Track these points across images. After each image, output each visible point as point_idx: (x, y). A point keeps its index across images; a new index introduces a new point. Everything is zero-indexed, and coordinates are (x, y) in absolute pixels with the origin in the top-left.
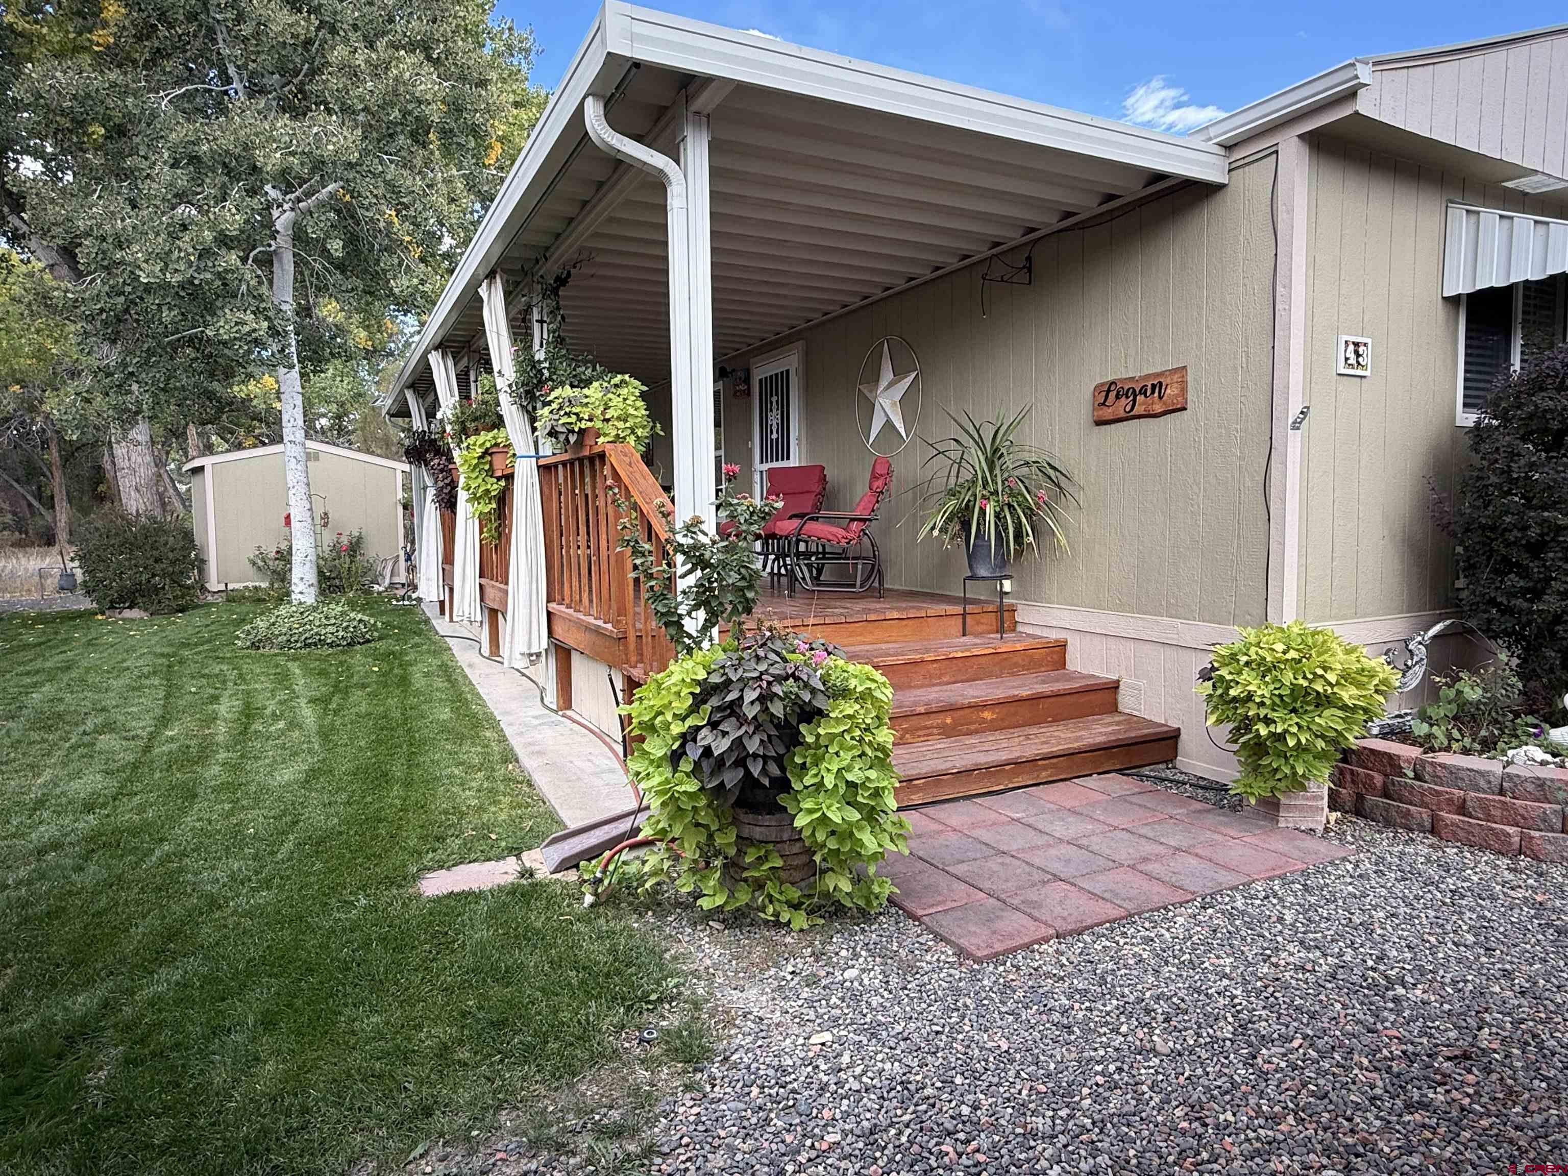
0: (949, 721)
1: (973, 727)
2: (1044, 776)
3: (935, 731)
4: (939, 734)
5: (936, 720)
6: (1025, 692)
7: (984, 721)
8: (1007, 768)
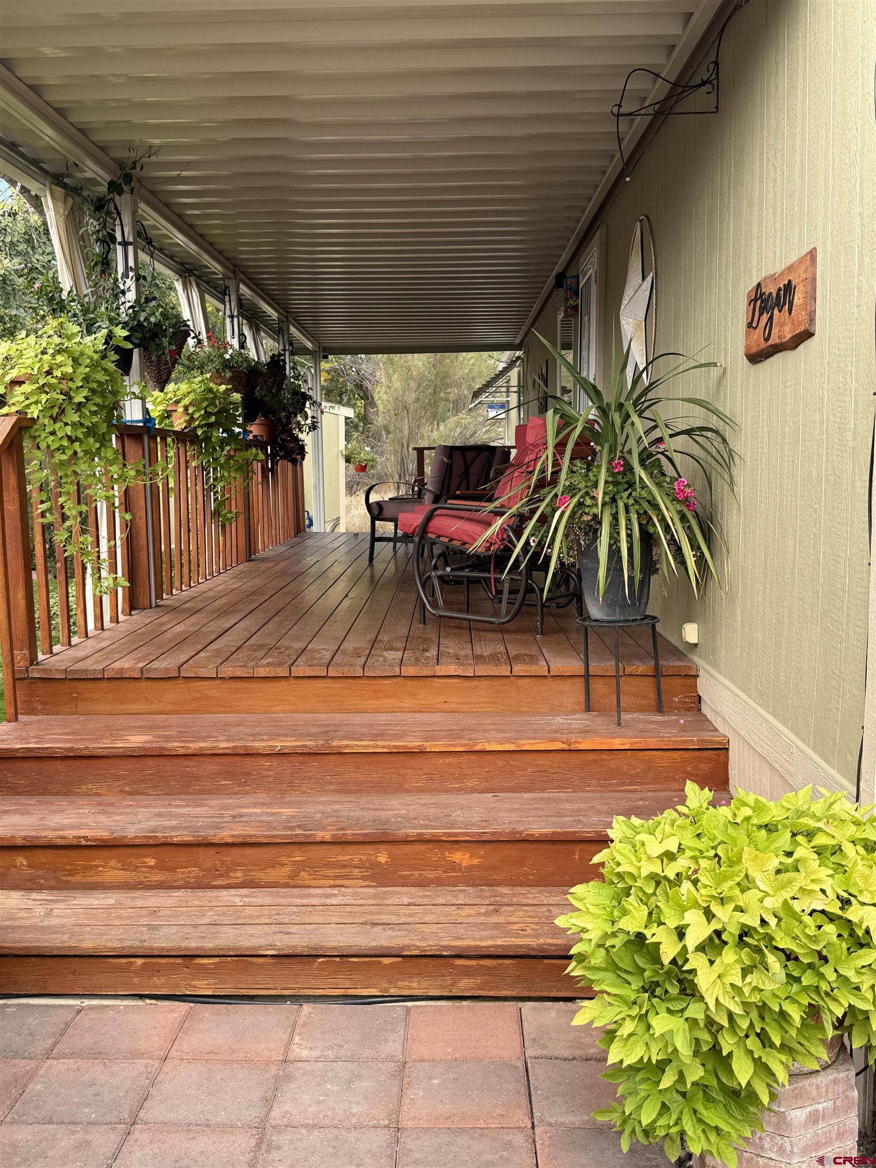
0: (383, 858)
1: (430, 875)
2: (465, 985)
3: (356, 872)
4: (364, 878)
5: (357, 855)
6: (539, 828)
7: (453, 867)
8: (386, 961)
